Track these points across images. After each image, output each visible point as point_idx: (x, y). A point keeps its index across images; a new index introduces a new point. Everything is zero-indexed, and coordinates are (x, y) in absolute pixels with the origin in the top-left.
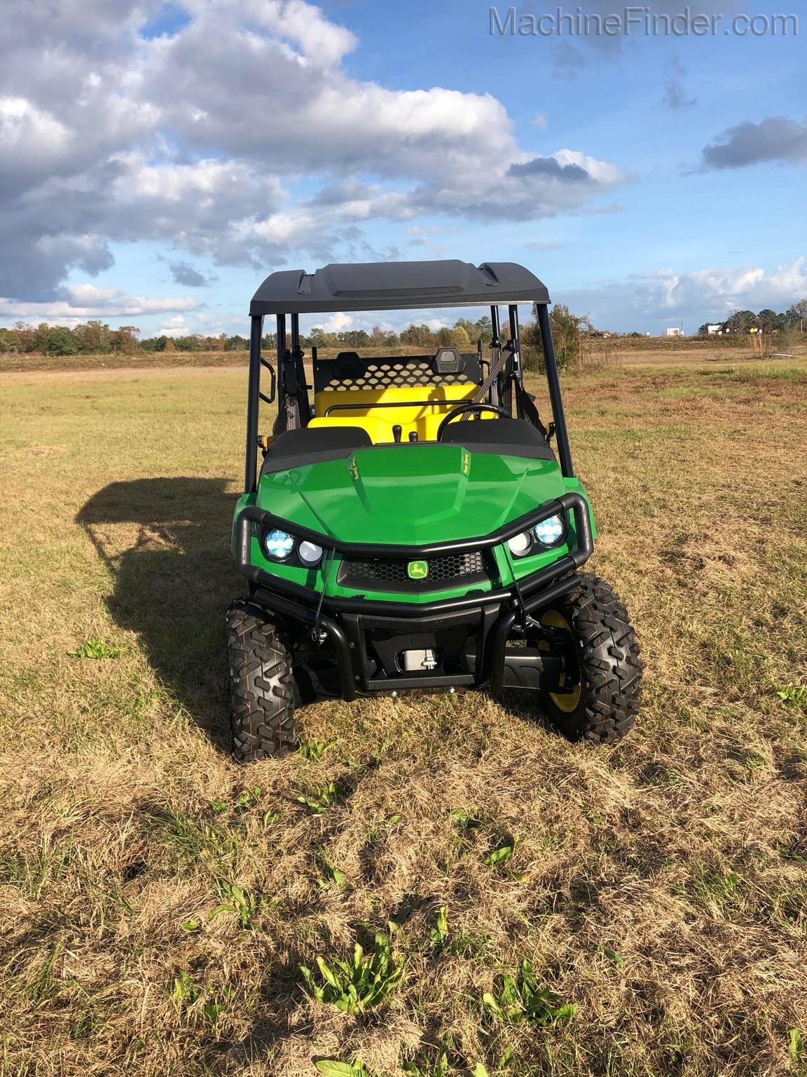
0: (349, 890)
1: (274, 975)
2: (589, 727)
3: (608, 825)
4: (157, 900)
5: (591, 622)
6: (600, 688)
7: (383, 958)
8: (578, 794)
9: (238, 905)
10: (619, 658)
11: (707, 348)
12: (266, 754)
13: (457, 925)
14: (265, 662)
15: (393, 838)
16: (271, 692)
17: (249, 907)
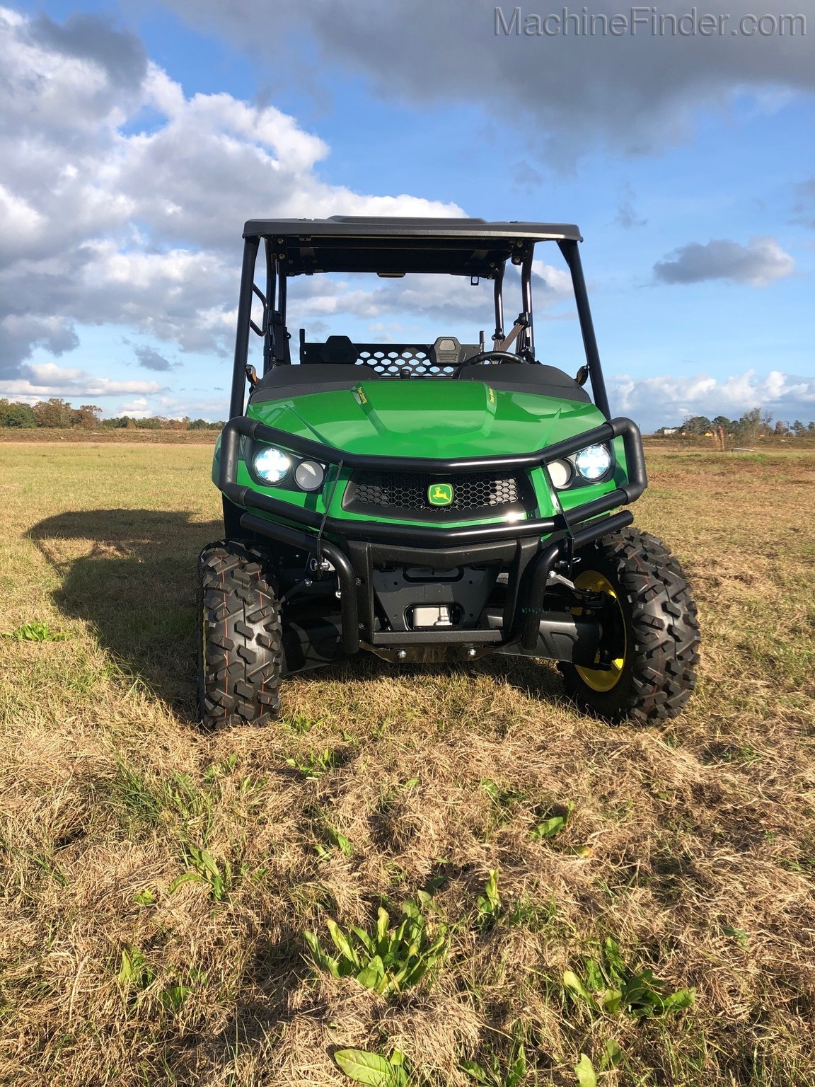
0: (359, 859)
1: (260, 957)
2: (636, 702)
3: (678, 801)
4: (99, 868)
5: (641, 573)
6: (652, 651)
7: (415, 931)
8: (637, 766)
9: (209, 875)
10: (675, 616)
11: (665, 445)
12: (244, 720)
13: (512, 893)
14: (249, 605)
15: (412, 800)
16: (254, 641)
17: (224, 879)
